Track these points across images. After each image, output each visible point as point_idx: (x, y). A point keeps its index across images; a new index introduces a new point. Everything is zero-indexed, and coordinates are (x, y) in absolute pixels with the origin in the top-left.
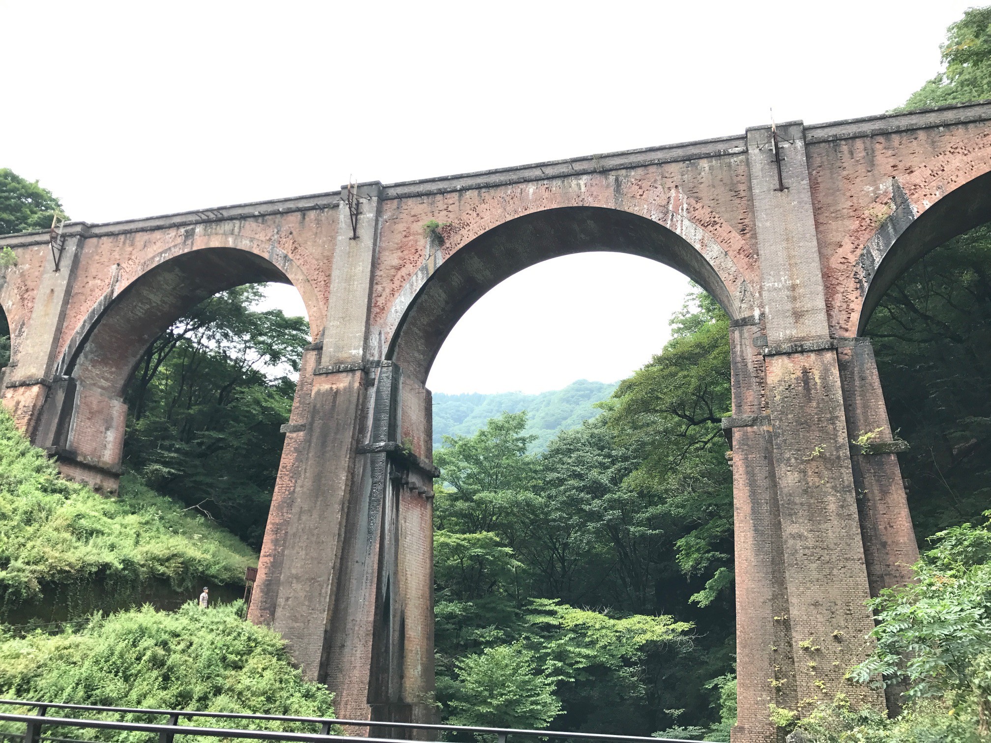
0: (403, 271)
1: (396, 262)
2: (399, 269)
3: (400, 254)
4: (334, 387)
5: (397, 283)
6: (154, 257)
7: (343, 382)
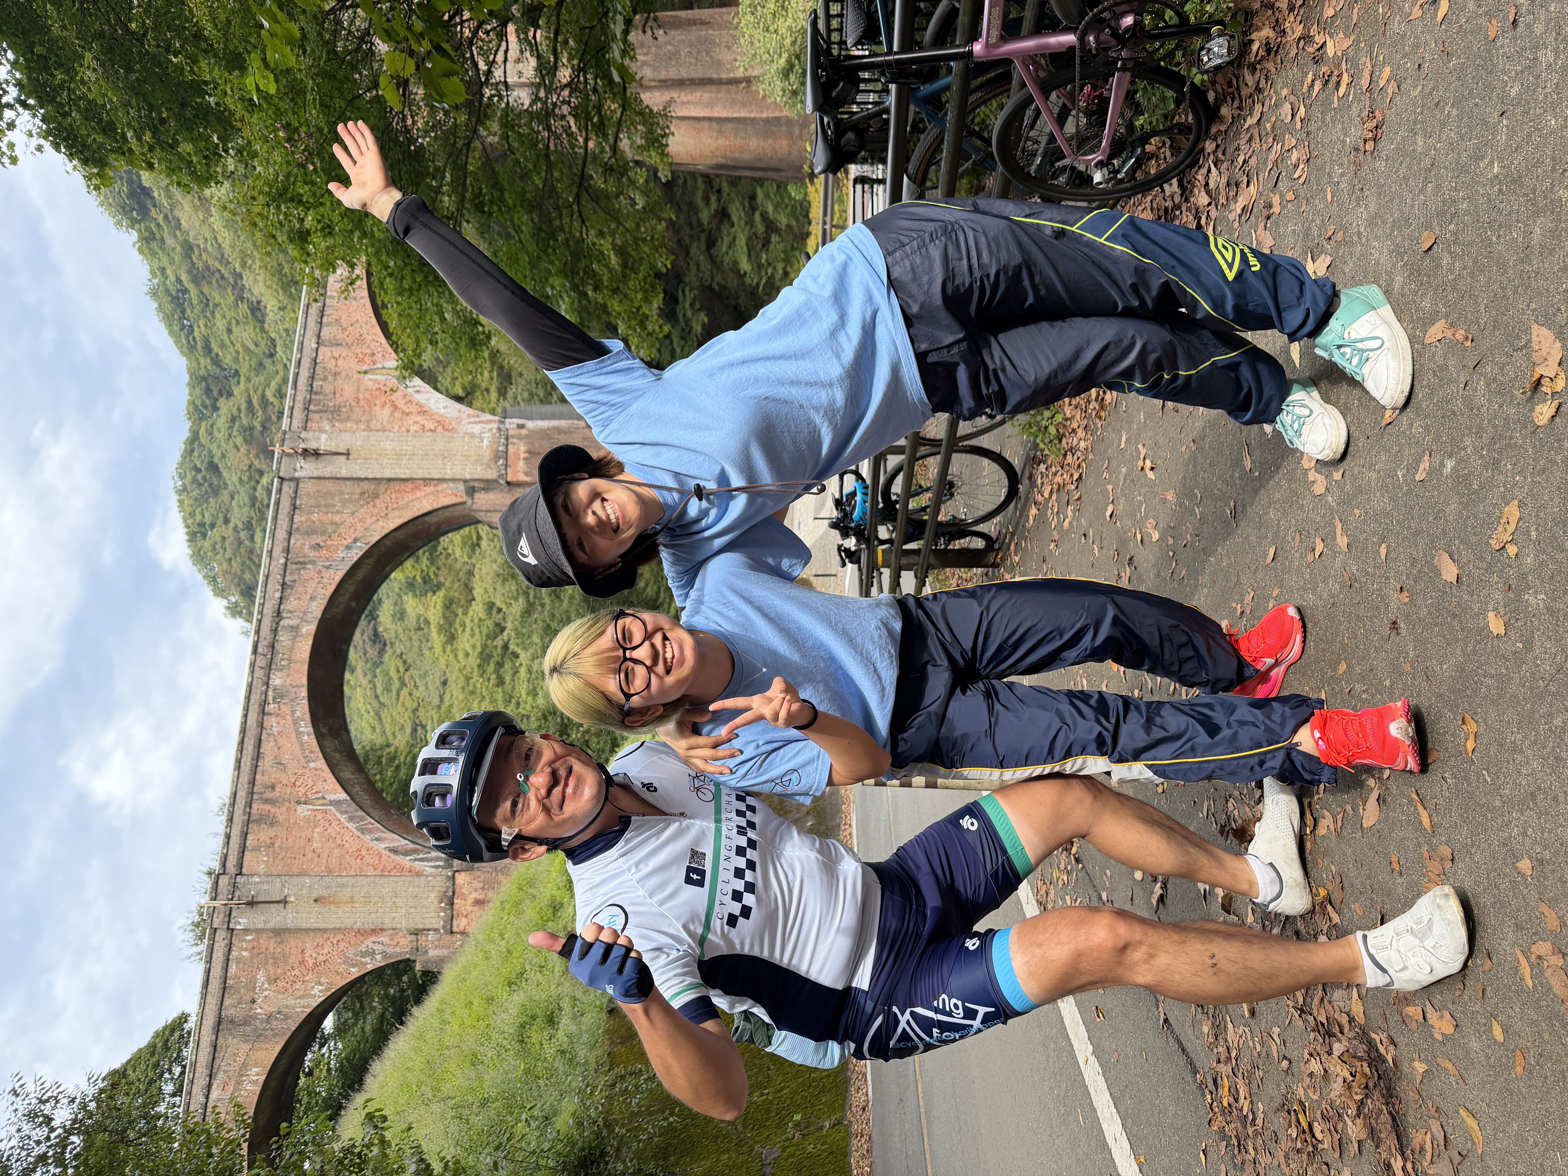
0: (400, 403)
1: (387, 412)
2: (396, 407)
3: (377, 408)
4: (523, 456)
5: (413, 409)
6: (302, 744)
7: (519, 449)
